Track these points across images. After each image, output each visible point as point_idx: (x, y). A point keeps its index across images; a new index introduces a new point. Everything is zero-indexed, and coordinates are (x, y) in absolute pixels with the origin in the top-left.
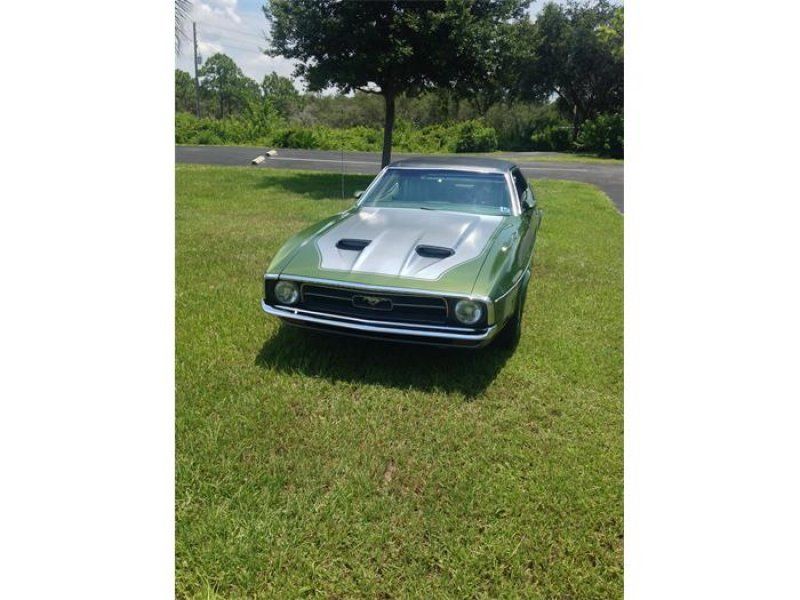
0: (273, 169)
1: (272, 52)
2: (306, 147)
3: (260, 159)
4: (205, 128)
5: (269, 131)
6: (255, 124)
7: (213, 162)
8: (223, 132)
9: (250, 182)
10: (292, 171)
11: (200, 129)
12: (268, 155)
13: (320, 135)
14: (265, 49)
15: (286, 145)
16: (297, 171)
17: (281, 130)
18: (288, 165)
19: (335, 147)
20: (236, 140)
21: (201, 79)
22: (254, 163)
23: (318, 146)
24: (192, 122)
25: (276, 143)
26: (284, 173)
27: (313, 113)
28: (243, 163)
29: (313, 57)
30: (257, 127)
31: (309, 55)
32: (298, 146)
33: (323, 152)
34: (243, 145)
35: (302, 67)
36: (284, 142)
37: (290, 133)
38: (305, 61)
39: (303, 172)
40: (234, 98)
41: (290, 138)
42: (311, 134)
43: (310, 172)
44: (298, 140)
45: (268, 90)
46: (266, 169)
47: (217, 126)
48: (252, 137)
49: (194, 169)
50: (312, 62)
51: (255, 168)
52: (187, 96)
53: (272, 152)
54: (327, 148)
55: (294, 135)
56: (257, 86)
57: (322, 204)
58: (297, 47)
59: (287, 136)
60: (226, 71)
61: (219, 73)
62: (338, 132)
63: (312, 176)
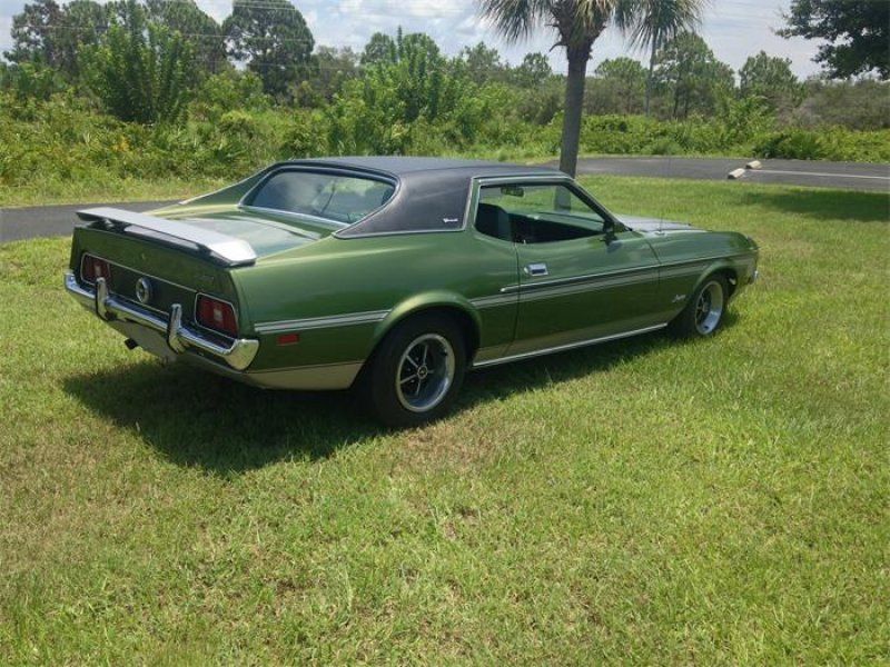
0: (758, 185)
1: (788, 31)
2: (804, 157)
3: (738, 173)
4: (664, 134)
5: (748, 136)
6: (730, 126)
7: (678, 176)
8: (686, 139)
9: (728, 199)
10: (785, 186)
11: (656, 136)
12: (749, 167)
13: (829, 140)
14: (777, 29)
15: (773, 155)
16: (792, 187)
17: (768, 135)
18: (779, 179)
19: (852, 158)
20: (702, 148)
21: (656, 68)
22: (731, 177)
23: (825, 156)
24: (647, 127)
25: (758, 152)
26: (773, 189)
27: (814, 108)
28: (716, 177)
29: (846, 34)
30: (733, 131)
31: (840, 31)
32: (792, 155)
33: (830, 163)
34: (710, 156)
35: (830, 50)
36: (772, 151)
37: (783, 137)
38: (833, 39)
39: (801, 188)
40: (696, 92)
41: (780, 144)
42: (813, 140)
43: (811, 189)
44: (793, 148)
45: (749, 78)
46: (749, 184)
47: (680, 131)
48: (723, 145)
49: (654, 183)
50: (843, 40)
51: (731, 182)
52: (632, 93)
53: (755, 163)
54: (838, 158)
55: (786, 141)
56: (732, 72)
57: (832, 226)
58: (825, 22)
59: (777, 142)
60: (691, 56)
61: (680, 58)
62: (858, 135)
63: (814, 193)
